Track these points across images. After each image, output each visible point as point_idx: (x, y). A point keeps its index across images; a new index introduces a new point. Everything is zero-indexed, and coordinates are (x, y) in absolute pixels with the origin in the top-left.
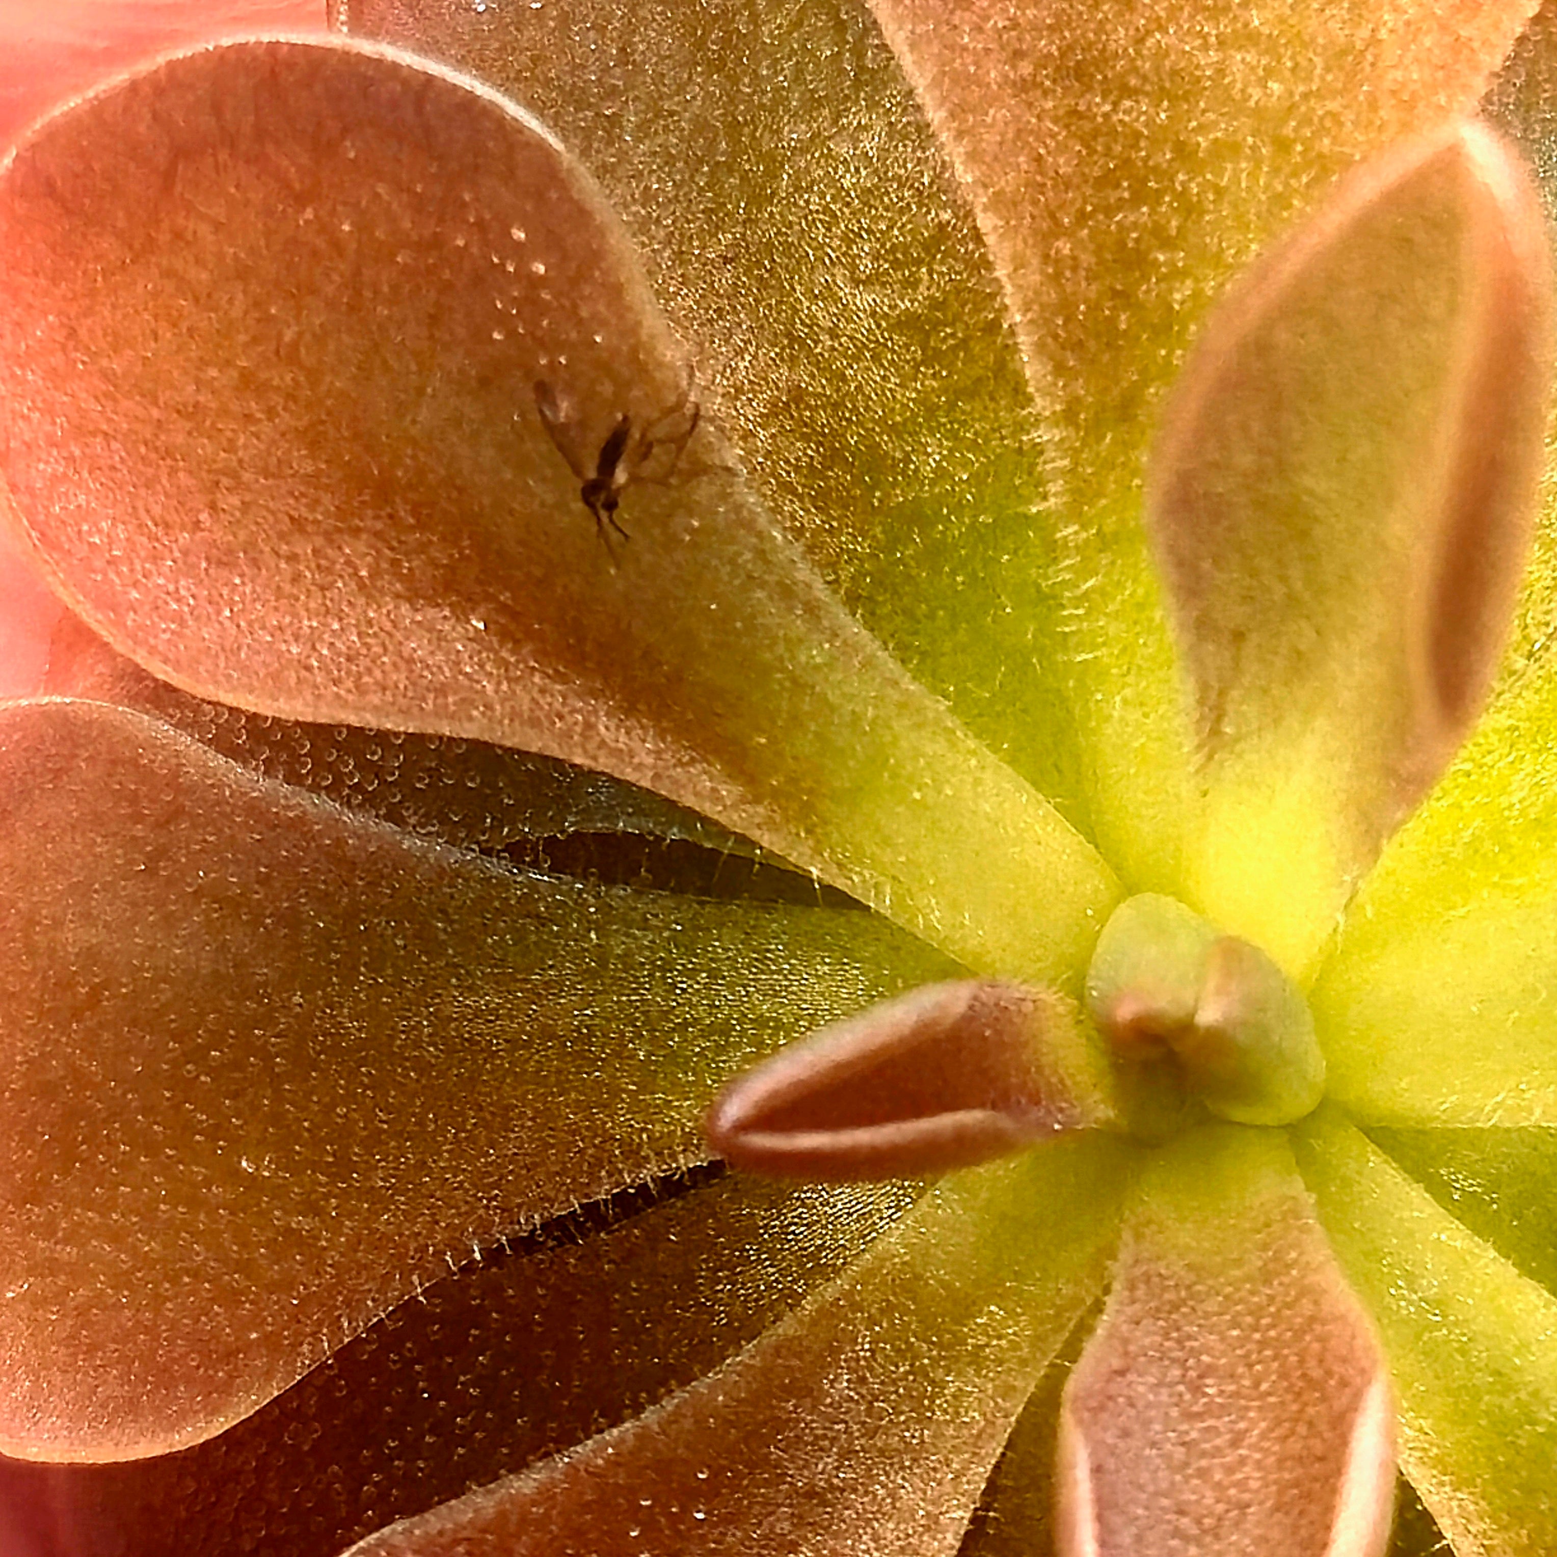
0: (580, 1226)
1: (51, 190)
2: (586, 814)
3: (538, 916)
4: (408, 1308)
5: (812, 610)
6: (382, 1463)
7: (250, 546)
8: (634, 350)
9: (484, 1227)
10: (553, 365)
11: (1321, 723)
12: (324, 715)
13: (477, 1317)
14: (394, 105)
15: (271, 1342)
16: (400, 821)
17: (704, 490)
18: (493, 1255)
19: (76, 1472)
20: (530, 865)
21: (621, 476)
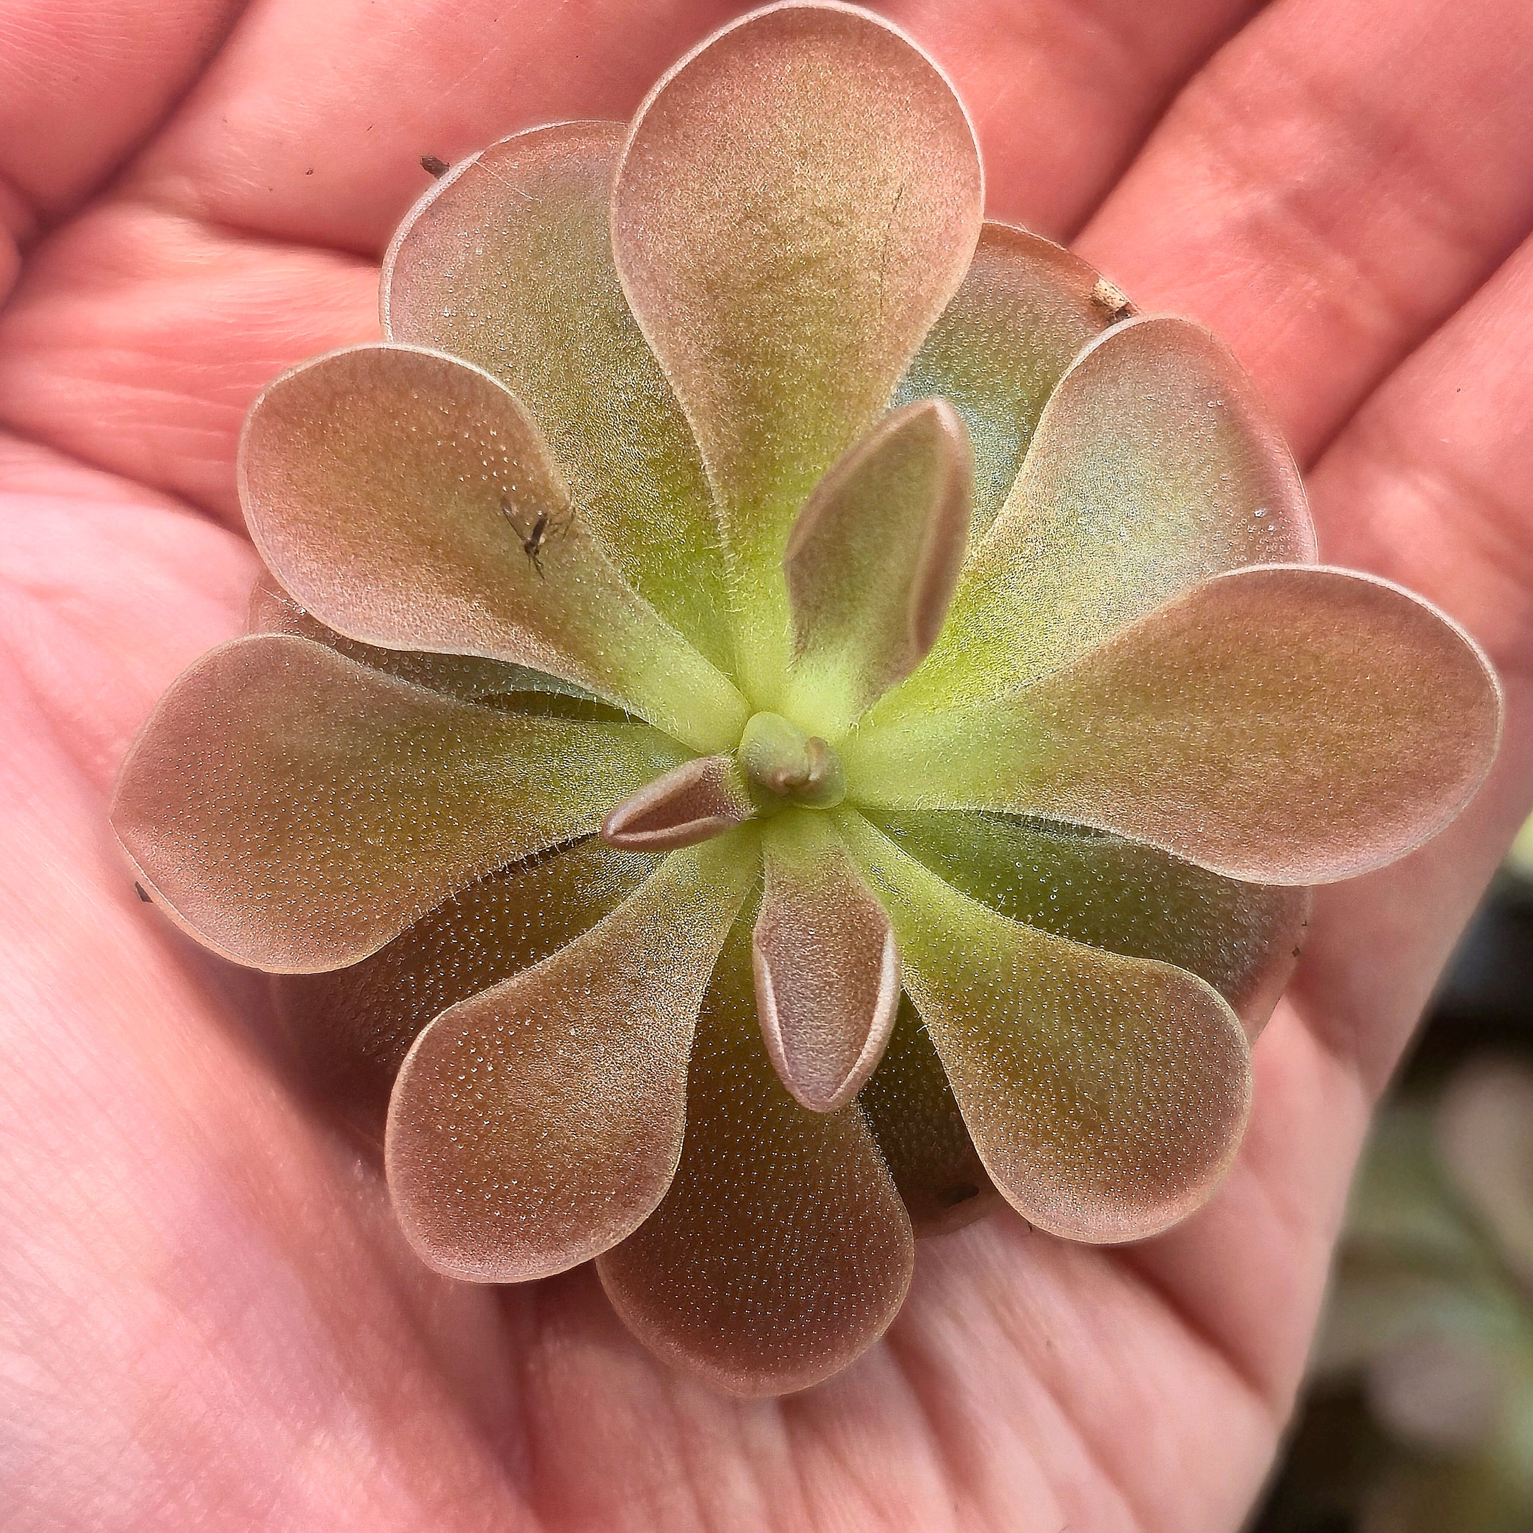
0: (524, 866)
1: (277, 413)
2: (519, 683)
3: (502, 730)
4: (447, 903)
5: (624, 595)
6: (433, 971)
7: (374, 572)
8: (546, 483)
9: (482, 867)
10: (510, 490)
11: (851, 643)
12: (411, 647)
13: (479, 907)
14: (435, 375)
15: (385, 919)
16: (438, 690)
17: (576, 544)
18: (486, 880)
19: (283, 978)
20: (498, 708)
21: (542, 540)
